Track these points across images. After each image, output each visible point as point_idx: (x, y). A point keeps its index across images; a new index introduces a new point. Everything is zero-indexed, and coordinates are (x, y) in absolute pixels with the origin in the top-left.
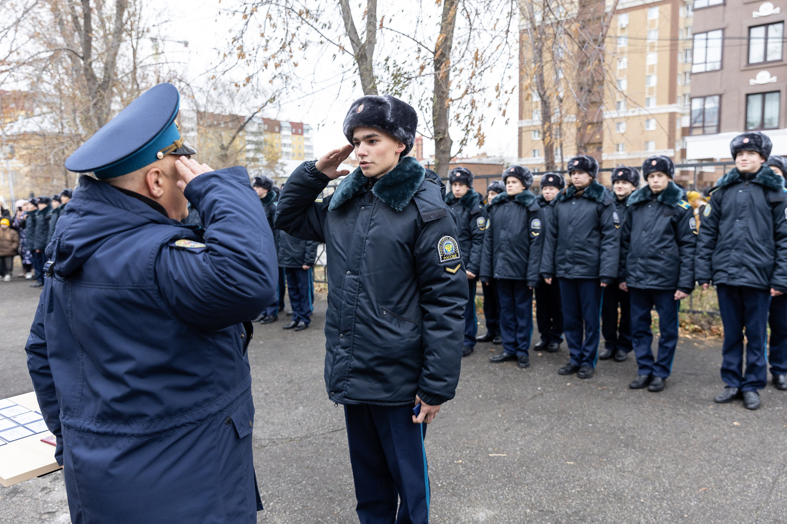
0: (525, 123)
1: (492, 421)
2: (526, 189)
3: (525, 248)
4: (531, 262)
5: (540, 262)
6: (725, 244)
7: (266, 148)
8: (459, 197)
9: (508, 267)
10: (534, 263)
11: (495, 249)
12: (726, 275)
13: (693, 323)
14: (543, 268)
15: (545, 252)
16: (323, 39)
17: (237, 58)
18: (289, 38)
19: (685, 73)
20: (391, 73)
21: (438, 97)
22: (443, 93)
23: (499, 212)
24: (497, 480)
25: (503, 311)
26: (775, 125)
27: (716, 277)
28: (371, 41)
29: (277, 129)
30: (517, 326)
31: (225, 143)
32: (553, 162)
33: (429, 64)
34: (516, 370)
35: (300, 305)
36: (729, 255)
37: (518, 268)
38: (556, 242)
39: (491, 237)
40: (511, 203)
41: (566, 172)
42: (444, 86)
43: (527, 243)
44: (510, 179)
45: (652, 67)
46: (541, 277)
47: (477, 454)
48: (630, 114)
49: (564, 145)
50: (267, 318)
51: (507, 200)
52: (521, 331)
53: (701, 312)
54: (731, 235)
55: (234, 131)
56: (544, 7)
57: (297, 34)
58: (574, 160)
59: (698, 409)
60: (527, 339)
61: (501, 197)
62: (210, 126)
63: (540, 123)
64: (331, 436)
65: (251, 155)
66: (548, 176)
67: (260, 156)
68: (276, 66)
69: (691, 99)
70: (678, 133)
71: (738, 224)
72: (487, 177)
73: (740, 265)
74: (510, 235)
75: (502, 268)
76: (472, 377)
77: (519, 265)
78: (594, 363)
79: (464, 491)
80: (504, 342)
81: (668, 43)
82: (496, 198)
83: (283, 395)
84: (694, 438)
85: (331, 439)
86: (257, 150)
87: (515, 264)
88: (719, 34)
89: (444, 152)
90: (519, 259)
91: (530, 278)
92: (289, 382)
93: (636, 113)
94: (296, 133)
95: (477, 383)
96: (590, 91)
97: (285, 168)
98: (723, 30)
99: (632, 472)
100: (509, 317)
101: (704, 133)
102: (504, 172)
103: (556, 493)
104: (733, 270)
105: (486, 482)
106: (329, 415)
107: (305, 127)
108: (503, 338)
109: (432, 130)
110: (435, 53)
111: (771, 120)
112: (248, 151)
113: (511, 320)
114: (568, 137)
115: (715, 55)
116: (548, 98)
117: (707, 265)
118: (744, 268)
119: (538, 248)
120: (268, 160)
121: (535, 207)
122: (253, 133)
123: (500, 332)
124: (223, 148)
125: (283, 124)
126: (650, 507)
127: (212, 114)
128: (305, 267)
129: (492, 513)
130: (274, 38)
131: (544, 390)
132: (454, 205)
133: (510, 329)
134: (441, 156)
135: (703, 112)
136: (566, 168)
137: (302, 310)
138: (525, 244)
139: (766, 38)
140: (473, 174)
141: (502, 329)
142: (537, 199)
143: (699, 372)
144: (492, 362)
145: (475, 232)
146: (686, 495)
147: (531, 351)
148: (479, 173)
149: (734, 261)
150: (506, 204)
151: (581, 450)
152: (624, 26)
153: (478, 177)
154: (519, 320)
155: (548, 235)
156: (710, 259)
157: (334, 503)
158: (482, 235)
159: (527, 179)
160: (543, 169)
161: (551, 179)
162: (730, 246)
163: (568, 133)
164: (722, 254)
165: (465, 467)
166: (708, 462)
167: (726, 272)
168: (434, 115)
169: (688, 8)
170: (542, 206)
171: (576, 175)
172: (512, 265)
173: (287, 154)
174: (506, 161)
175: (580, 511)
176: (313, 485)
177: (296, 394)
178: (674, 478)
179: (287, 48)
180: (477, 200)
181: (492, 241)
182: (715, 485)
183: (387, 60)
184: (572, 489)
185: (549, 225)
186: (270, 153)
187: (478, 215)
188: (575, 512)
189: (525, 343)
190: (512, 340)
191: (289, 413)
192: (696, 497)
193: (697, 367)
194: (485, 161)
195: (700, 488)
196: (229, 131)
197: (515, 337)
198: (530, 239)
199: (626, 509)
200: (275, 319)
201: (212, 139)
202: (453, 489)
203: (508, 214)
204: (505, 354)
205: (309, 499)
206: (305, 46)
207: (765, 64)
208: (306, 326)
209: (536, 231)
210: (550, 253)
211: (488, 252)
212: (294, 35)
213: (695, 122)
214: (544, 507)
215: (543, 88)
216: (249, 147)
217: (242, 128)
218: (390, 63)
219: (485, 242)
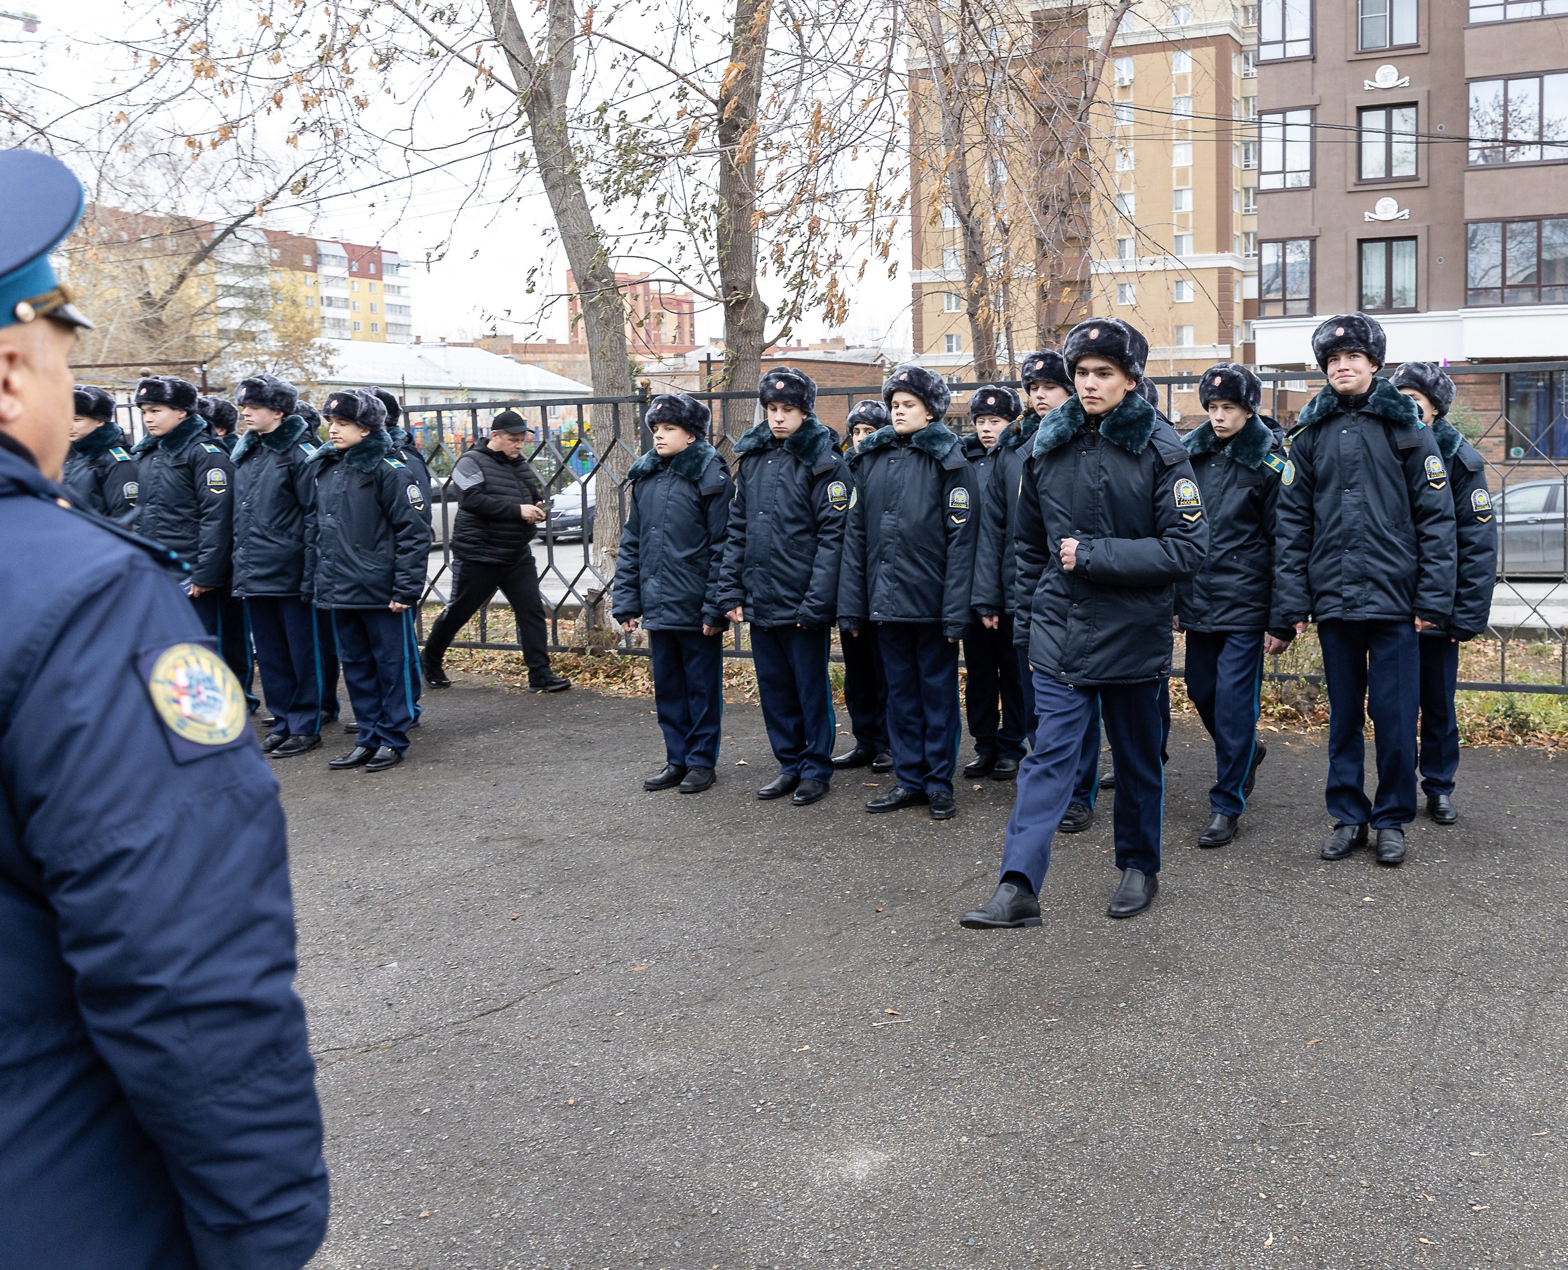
0: (927, 276)
1: (876, 945)
2: (936, 419)
3: (937, 552)
4: (951, 582)
5: (972, 582)
6: (1330, 540)
7: (280, 309)
8: (784, 435)
9: (900, 596)
10: (957, 585)
11: (871, 556)
12: (1340, 601)
13: (1281, 701)
14: (977, 595)
15: (981, 559)
16: (436, 46)
17: (191, 73)
18: (341, 37)
19: (1247, 190)
20: (613, 141)
21: (730, 204)
22: (742, 196)
23: (879, 471)
24: (892, 1079)
25: (893, 693)
26: (1411, 303)
27: (1319, 606)
28: (563, 62)
29: (308, 261)
30: (925, 726)
31: (157, 291)
32: (992, 363)
33: (706, 128)
34: (925, 826)
35: (379, 705)
36: (1340, 561)
37: (924, 598)
38: (1004, 535)
39: (862, 527)
40: (903, 452)
41: (1018, 385)
42: (744, 181)
43: (942, 540)
44: (899, 397)
45: (1183, 172)
46: (974, 614)
47: (845, 1025)
48: (1146, 267)
49: (1015, 327)
50: (289, 742)
51: (894, 445)
52: (934, 739)
53: (1295, 677)
54: (1339, 520)
55: (183, 262)
56: (964, 26)
57: (363, 29)
58: (1034, 358)
59: (1297, 877)
60: (949, 753)
61: (880, 438)
62: (108, 244)
63: (959, 276)
64: (478, 1026)
65: (234, 323)
66: (986, 394)
67: (258, 326)
68: (306, 103)
69: (1260, 243)
70: (1238, 312)
71: (1349, 498)
72: (851, 393)
73: (1362, 578)
74: (903, 525)
75: (888, 598)
76: (828, 849)
77: (927, 591)
78: (1092, 797)
79: (817, 1116)
80: (898, 763)
81: (1212, 125)
82: (868, 440)
83: (343, 937)
84: (1292, 937)
85: (478, 1032)
86: (252, 312)
87: (915, 586)
88: (1304, 116)
89: (747, 332)
90: (925, 577)
91: (950, 617)
92: (358, 902)
93: (1159, 266)
94: (363, 274)
95: (840, 862)
96: (1064, 214)
97: (332, 360)
98: (1313, 109)
99: (1177, 1024)
100: (907, 706)
101: (1285, 315)
102: (886, 383)
103: (1023, 1092)
104: (1351, 591)
105: (869, 1088)
106: (471, 975)
107: (386, 258)
108: (894, 755)
109: (717, 280)
110: (721, 104)
111: (1403, 292)
112: (226, 312)
113: (910, 713)
114: (1022, 310)
115: (1299, 157)
116: (979, 222)
117: (1300, 585)
118: (1369, 585)
119: (965, 551)
120: (283, 337)
121: (957, 459)
122: (236, 267)
123: (887, 744)
124: (147, 301)
125: (324, 248)
126: (1216, 1093)
127: (114, 212)
128: (395, 606)
129: (884, 1157)
130: (297, 31)
131: (989, 865)
132: (772, 454)
133: (911, 733)
134: (739, 340)
135: (1282, 270)
136: (1019, 378)
137: (384, 716)
138: (937, 544)
139: (1389, 133)
140: (816, 383)
141: (892, 736)
142: (960, 441)
143: (1296, 801)
144: (872, 810)
145: (824, 513)
146: (1282, 1059)
147: (957, 780)
148: (829, 384)
149: (1349, 572)
150: (893, 454)
151: (1072, 989)
152: (1127, 83)
153: (826, 392)
154: (928, 711)
155: (987, 521)
156: (1305, 571)
157: (491, 1192)
158: (840, 520)
159: (937, 397)
160: (972, 378)
161: (991, 401)
162: (1340, 542)
163: (1022, 302)
164: (1327, 561)
165: (818, 1059)
166: (1320, 983)
167: (1339, 595)
168: (720, 247)
169: (1247, 59)
170: (972, 460)
171: (1040, 392)
172: (910, 591)
173: (338, 323)
174: (889, 358)
175: (1074, 1124)
176: (432, 1154)
177: (377, 930)
178: (1259, 1025)
179: (337, 61)
180: (826, 441)
181: (864, 538)
182: (1336, 1031)
183: (603, 110)
184: (1055, 1078)
185: (986, 500)
186: (285, 319)
187: (830, 475)
188: (1064, 1128)
189: (945, 763)
190: (916, 759)
191: (361, 983)
192: (1301, 1060)
193: (1293, 791)
194: (840, 355)
195: (1307, 1040)
196: (166, 260)
197: (921, 750)
198: (948, 531)
199: (1168, 1105)
200: (315, 744)
201: (114, 278)
202: (791, 1115)
203: (897, 476)
204: (900, 791)
205: (423, 1192)
206: (385, 61)
207: (1389, 183)
208: (398, 758)
209: (957, 513)
210: (992, 560)
211: (854, 563)
212: (355, 30)
213: (1268, 291)
214: (998, 1127)
215: (967, 201)
216: (226, 303)
217: (204, 254)
218: (611, 117)
219: (847, 538)
